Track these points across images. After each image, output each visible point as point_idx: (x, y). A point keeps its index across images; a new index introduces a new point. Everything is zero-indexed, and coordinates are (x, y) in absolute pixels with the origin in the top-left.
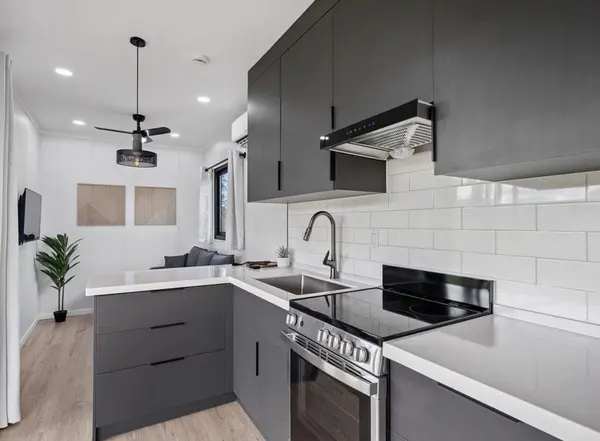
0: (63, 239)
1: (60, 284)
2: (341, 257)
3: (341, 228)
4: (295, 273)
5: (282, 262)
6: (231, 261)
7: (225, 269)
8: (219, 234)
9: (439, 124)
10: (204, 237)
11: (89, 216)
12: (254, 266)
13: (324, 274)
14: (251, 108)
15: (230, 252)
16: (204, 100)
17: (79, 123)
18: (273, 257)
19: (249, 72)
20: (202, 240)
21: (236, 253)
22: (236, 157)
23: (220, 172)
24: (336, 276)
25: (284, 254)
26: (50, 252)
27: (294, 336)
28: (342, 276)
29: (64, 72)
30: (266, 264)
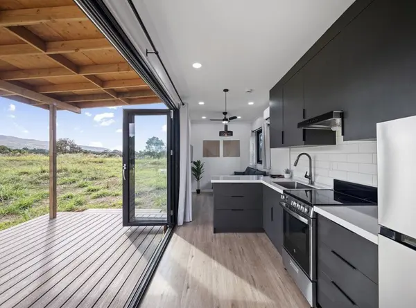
0: (199, 162)
1: (198, 179)
2: (315, 175)
3: (315, 160)
4: (293, 181)
5: (286, 176)
6: (265, 174)
7: (262, 177)
8: (259, 161)
9: (345, 120)
10: (252, 162)
11: (207, 153)
12: (273, 176)
13: (306, 182)
14: (271, 103)
15: (264, 170)
16: (251, 103)
17: (204, 118)
18: (283, 173)
19: (270, 91)
20: (251, 164)
21: (267, 171)
22: (266, 126)
23: (259, 132)
24: (312, 183)
25: (288, 172)
26: (195, 167)
27: (284, 204)
28: (316, 184)
29: (201, 103)
30: (279, 176)
